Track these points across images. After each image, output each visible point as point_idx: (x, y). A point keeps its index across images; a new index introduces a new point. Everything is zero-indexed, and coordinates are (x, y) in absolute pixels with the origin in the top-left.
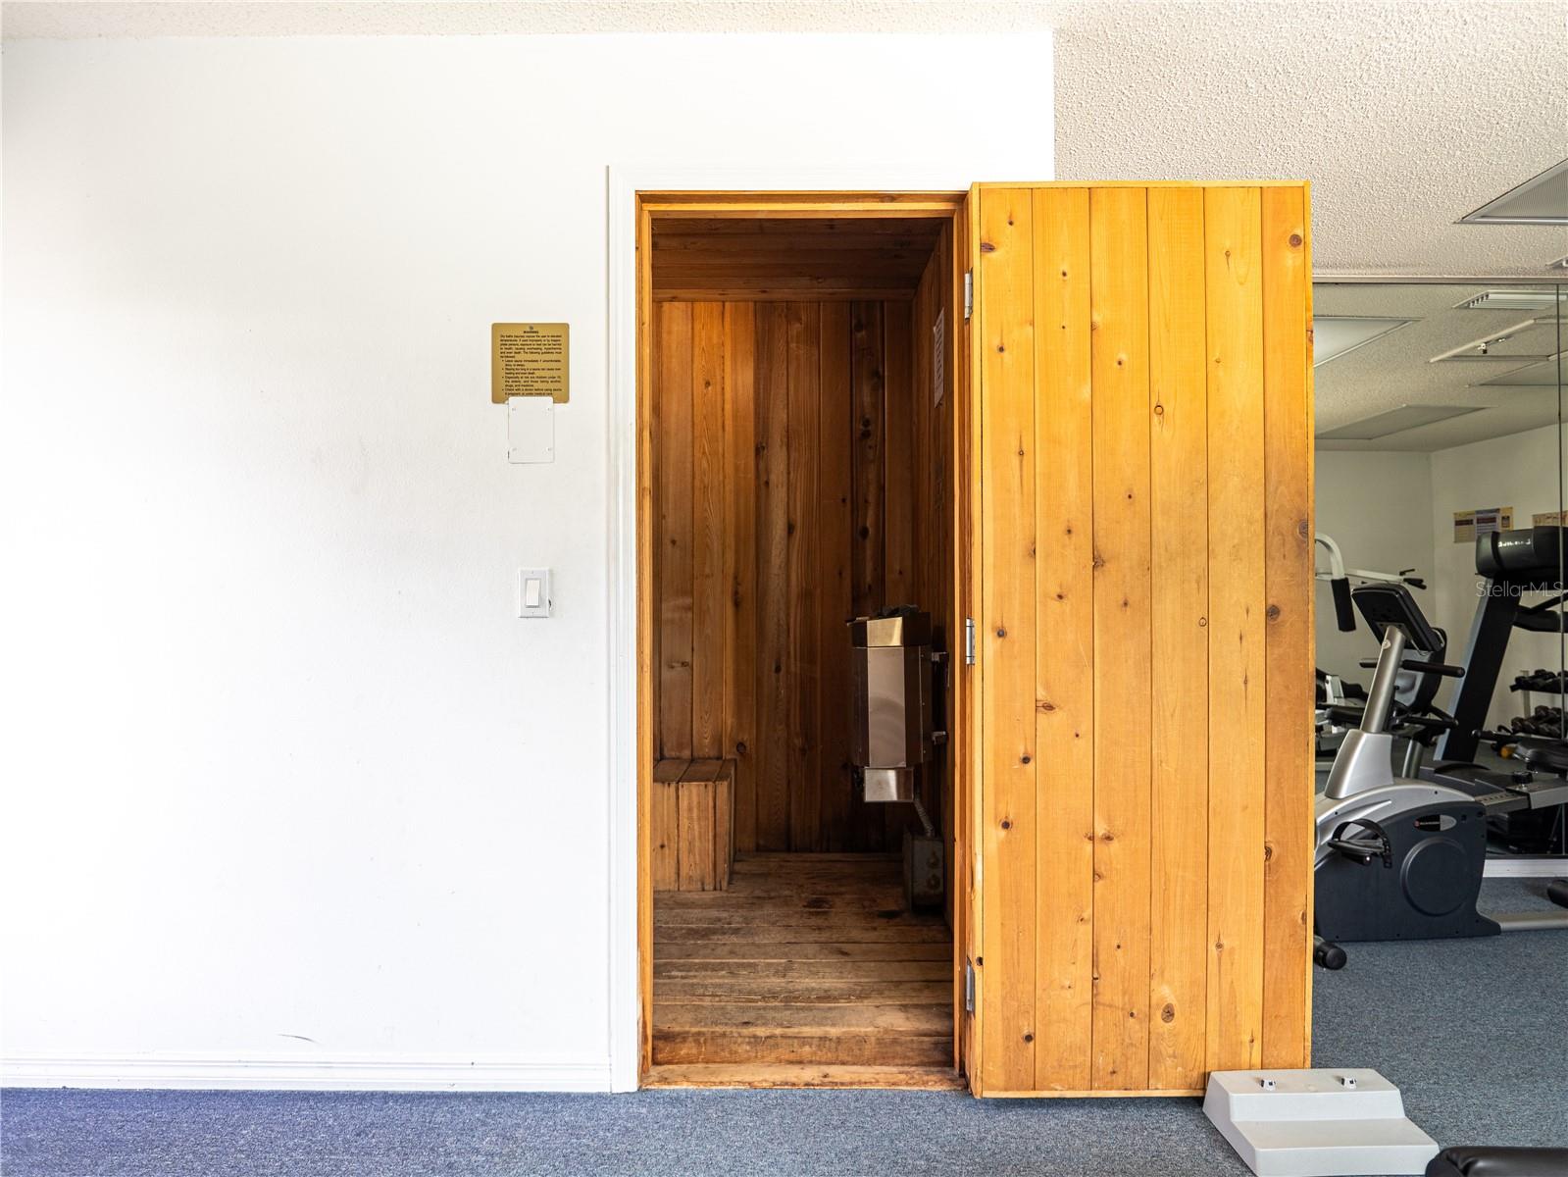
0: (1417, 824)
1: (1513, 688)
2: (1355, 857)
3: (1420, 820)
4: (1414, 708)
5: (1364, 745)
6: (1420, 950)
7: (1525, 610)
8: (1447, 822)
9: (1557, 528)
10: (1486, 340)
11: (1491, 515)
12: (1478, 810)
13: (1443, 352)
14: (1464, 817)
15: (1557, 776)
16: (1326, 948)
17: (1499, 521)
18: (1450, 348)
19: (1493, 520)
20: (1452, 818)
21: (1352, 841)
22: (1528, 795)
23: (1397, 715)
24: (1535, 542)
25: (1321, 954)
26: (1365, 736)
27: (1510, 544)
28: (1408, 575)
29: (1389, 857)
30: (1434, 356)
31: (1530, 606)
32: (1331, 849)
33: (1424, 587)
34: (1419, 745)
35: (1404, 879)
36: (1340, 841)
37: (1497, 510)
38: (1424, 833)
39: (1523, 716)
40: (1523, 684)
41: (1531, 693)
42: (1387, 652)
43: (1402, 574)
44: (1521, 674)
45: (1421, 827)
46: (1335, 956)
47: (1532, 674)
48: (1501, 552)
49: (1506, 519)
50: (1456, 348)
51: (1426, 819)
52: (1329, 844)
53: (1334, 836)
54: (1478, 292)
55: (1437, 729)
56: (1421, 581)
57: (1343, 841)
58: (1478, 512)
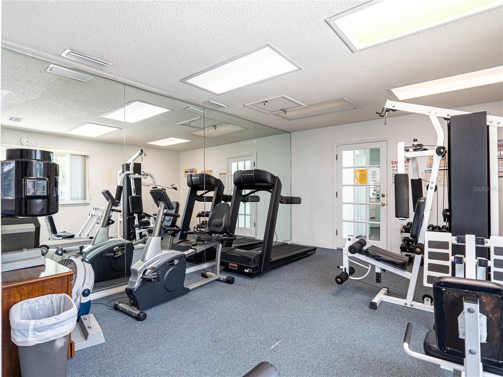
0: (168, 264)
1: (197, 217)
2: (149, 280)
3: (169, 263)
4: (171, 226)
5: (153, 242)
6: (169, 304)
7: (198, 196)
8: (176, 262)
9: (204, 174)
10: (190, 120)
11: (193, 170)
12: (184, 256)
13: (180, 122)
14: (181, 259)
15: (202, 242)
16: (140, 314)
17: (194, 172)
18: (182, 122)
19: (193, 172)
20: (177, 260)
21: (148, 275)
22: (196, 249)
23: (163, 230)
24: (199, 177)
25: (139, 316)
26: (153, 238)
27: (194, 178)
28: (173, 186)
29: (159, 278)
30: (178, 123)
31: (199, 195)
32: (142, 279)
33: (177, 190)
34: (172, 237)
35: (164, 282)
36: (145, 276)
37: (194, 169)
38: (170, 266)
39: (199, 224)
40: (199, 215)
41: (201, 217)
42: (159, 211)
43: (172, 186)
44: (198, 213)
45: (169, 265)
46: (143, 316)
47: (201, 212)
48: (193, 180)
49: (196, 171)
50: (183, 122)
51: (170, 262)
52: (141, 278)
53: (143, 275)
54: (187, 105)
55: (177, 232)
56: (176, 188)
57: (146, 276)
58: (190, 169)
